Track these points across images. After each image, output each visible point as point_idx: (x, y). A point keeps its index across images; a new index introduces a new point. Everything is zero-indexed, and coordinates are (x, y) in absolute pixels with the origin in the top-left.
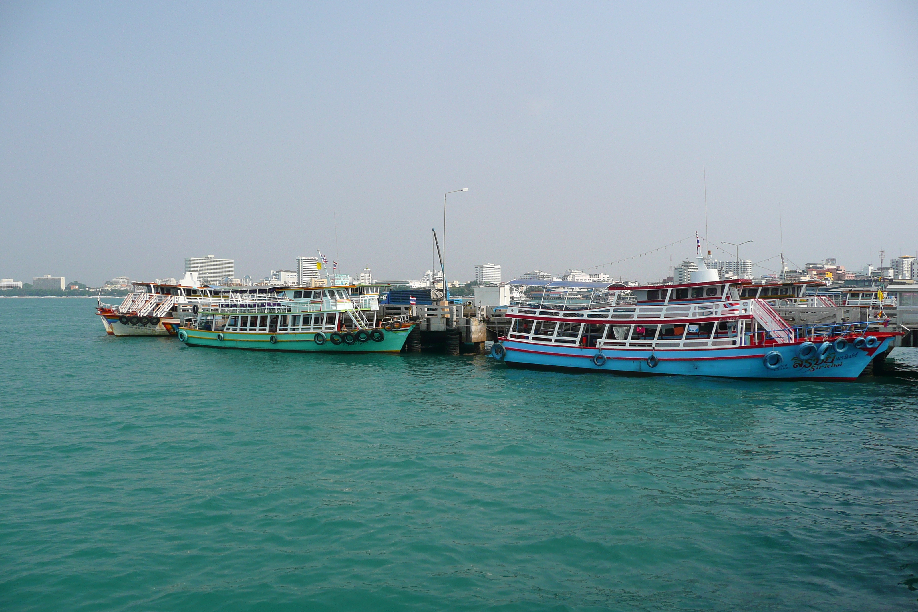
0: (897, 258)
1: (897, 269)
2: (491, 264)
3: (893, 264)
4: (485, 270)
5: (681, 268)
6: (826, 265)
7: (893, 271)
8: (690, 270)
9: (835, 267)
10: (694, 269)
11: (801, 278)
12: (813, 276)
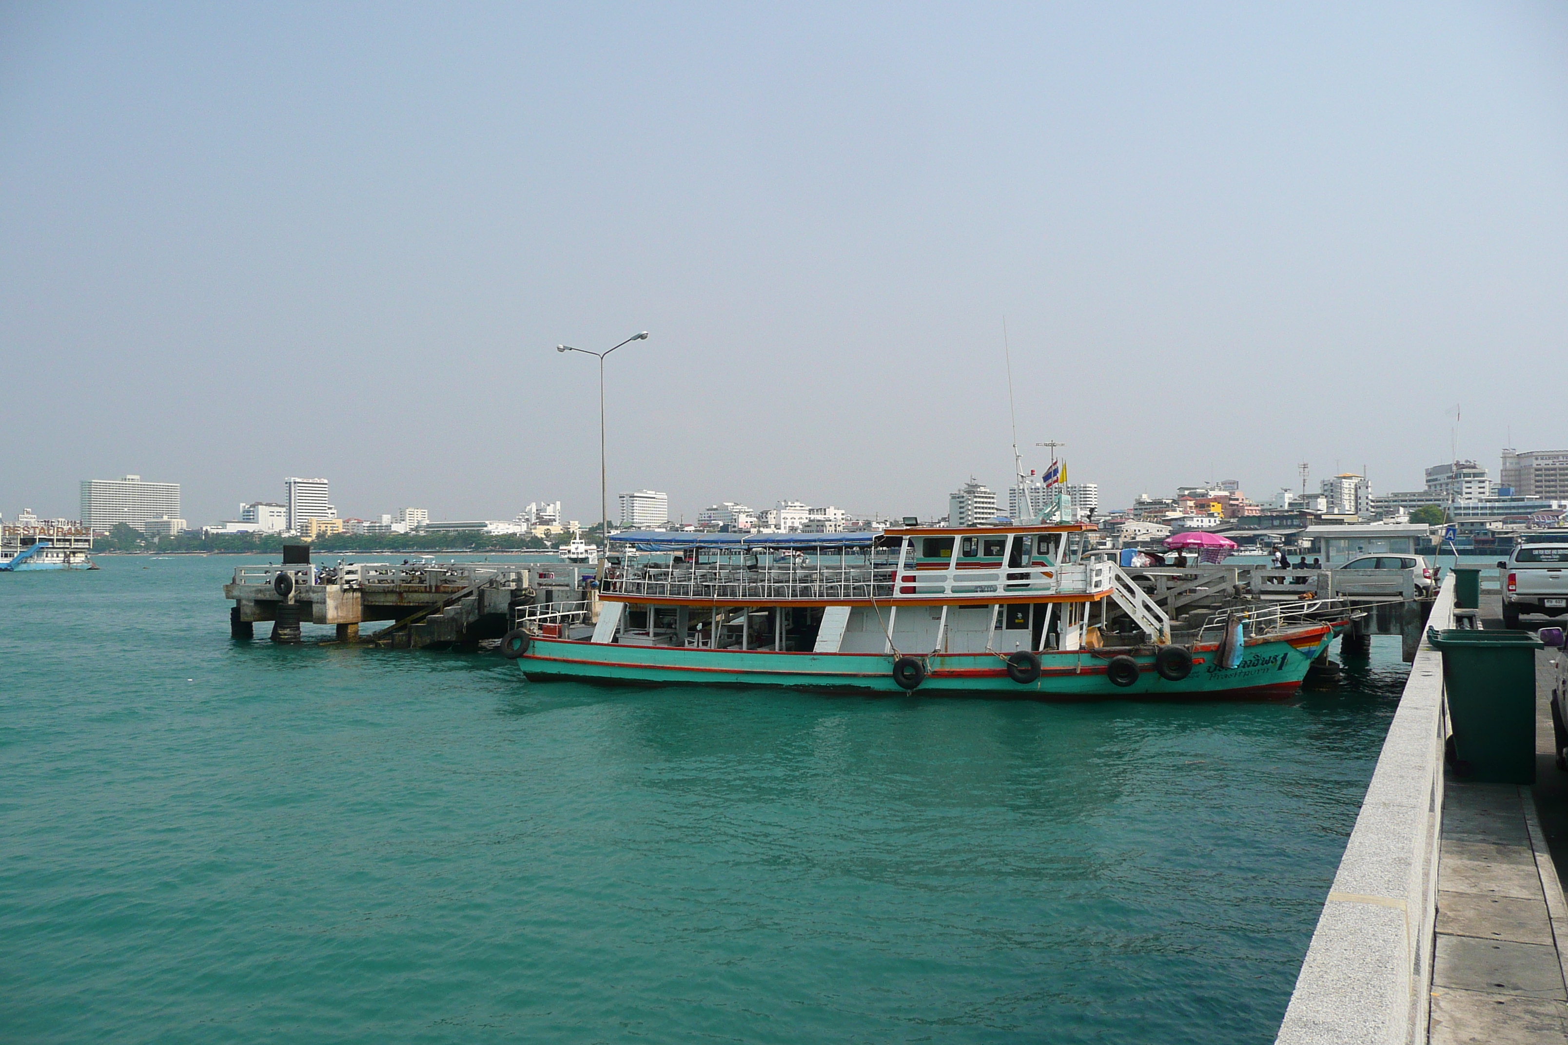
0: (1330, 477)
1: (1332, 497)
2: (648, 492)
4: (637, 503)
5: (963, 497)
6: (1213, 489)
7: (1325, 500)
8: (979, 500)
9: (1227, 493)
10: (986, 497)
11: (1167, 513)
12: (1188, 509)
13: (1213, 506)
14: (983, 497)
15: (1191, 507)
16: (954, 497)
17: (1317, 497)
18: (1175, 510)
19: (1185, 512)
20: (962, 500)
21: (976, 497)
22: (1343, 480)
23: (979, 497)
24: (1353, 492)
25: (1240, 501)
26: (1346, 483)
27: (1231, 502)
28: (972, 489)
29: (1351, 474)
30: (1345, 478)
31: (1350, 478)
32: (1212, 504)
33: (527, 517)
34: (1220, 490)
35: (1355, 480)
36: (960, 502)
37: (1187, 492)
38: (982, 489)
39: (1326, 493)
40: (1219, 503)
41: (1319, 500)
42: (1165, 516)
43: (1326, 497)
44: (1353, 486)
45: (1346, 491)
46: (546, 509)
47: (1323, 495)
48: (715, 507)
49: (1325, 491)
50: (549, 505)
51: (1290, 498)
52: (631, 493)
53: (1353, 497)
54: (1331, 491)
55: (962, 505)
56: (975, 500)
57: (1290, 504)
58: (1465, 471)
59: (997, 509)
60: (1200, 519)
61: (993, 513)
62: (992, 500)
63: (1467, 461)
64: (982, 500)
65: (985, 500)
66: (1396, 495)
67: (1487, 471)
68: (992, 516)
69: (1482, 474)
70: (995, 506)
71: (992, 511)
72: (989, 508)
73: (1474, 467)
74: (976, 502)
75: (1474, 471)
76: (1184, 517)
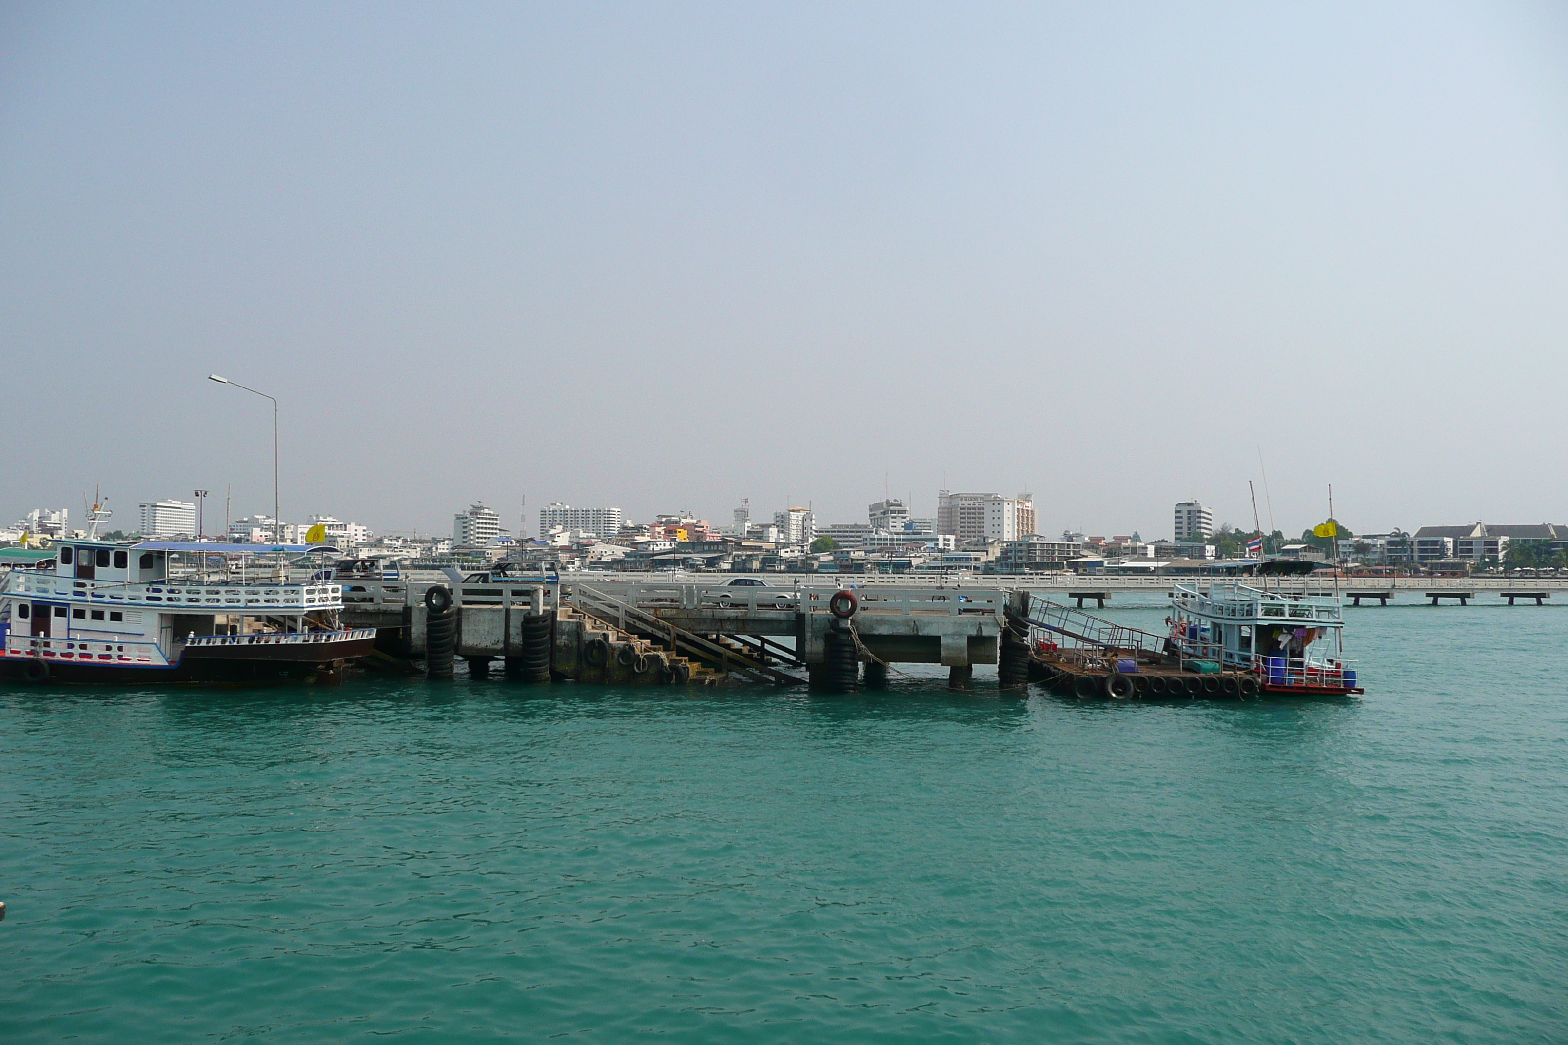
0: (782, 510)
1: (782, 527)
2: (173, 502)
3: (778, 519)
4: (159, 513)
5: (466, 518)
6: (685, 518)
7: (776, 530)
8: (481, 521)
9: (695, 521)
10: (489, 519)
11: (636, 538)
12: (656, 534)
13: (680, 532)
14: (486, 519)
15: (659, 533)
16: (458, 518)
17: (769, 526)
18: (643, 535)
19: (653, 537)
20: (465, 520)
21: (479, 518)
22: (791, 513)
23: (482, 518)
24: (800, 523)
25: (705, 528)
26: (793, 516)
27: (697, 529)
28: (476, 511)
29: (800, 508)
30: (793, 511)
31: (798, 511)
32: (679, 530)
33: (26, 524)
34: (692, 518)
35: (802, 513)
36: (464, 523)
37: (664, 519)
38: (486, 511)
39: (778, 524)
40: (685, 529)
41: (771, 529)
42: (634, 540)
43: (777, 526)
44: (800, 518)
45: (794, 522)
46: (50, 517)
47: (774, 525)
48: (245, 519)
49: (777, 521)
50: (54, 513)
51: (748, 527)
52: (152, 502)
53: (801, 528)
54: (782, 522)
55: (465, 525)
56: (478, 521)
57: (748, 532)
58: (892, 508)
59: (500, 530)
60: (662, 543)
61: (496, 534)
62: (495, 522)
63: (895, 500)
64: (485, 521)
65: (488, 521)
66: (834, 527)
67: (908, 509)
68: (495, 536)
69: (905, 512)
70: (498, 527)
71: (495, 531)
72: (492, 529)
73: (900, 506)
74: (478, 523)
75: (899, 508)
76: (650, 541)
